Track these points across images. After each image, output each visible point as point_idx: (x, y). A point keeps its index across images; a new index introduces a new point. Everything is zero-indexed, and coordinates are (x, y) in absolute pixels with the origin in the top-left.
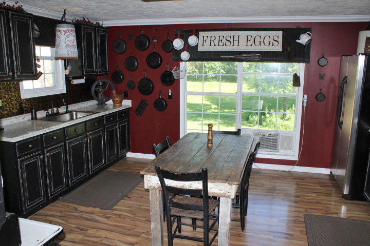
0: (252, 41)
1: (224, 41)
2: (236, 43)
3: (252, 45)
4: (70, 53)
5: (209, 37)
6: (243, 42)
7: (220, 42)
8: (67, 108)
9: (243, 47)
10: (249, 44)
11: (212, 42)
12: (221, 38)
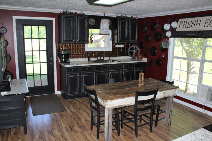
0: (209, 23)
1: (191, 24)
2: (198, 25)
3: (207, 26)
4: (103, 32)
5: (184, 22)
6: (202, 24)
7: (189, 25)
8: (109, 58)
9: (202, 28)
10: (206, 25)
11: (184, 25)
12: (190, 22)
